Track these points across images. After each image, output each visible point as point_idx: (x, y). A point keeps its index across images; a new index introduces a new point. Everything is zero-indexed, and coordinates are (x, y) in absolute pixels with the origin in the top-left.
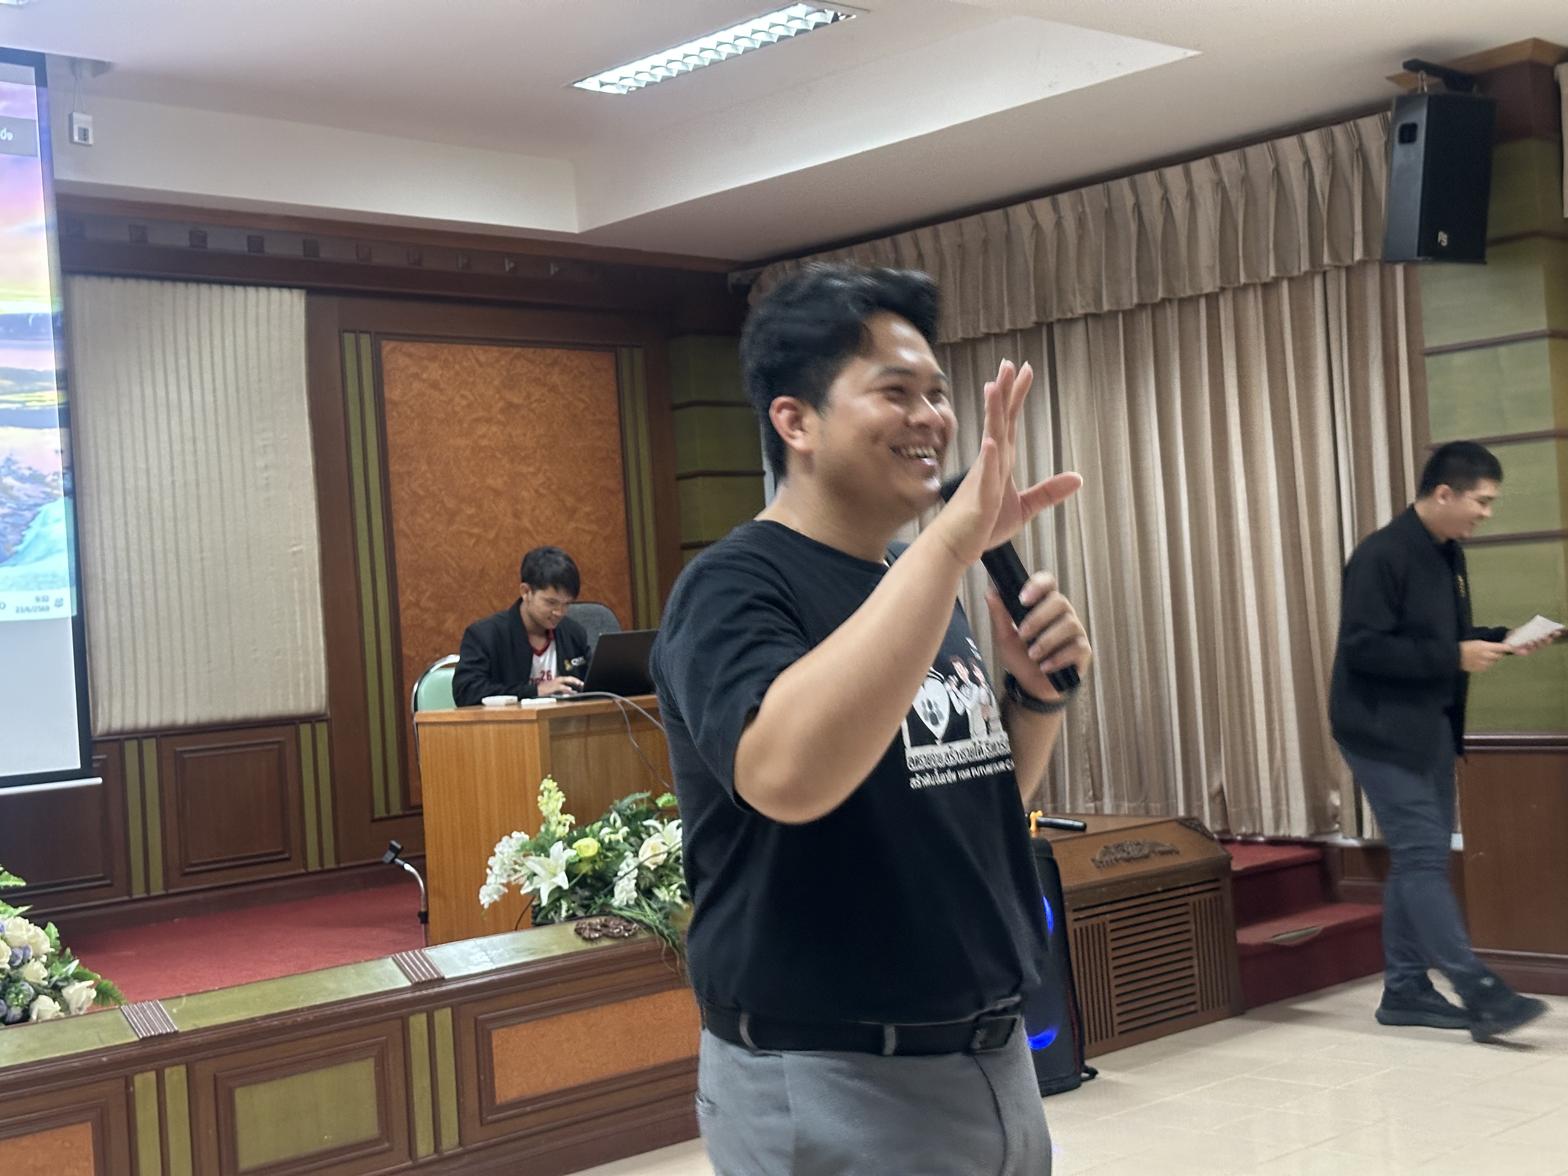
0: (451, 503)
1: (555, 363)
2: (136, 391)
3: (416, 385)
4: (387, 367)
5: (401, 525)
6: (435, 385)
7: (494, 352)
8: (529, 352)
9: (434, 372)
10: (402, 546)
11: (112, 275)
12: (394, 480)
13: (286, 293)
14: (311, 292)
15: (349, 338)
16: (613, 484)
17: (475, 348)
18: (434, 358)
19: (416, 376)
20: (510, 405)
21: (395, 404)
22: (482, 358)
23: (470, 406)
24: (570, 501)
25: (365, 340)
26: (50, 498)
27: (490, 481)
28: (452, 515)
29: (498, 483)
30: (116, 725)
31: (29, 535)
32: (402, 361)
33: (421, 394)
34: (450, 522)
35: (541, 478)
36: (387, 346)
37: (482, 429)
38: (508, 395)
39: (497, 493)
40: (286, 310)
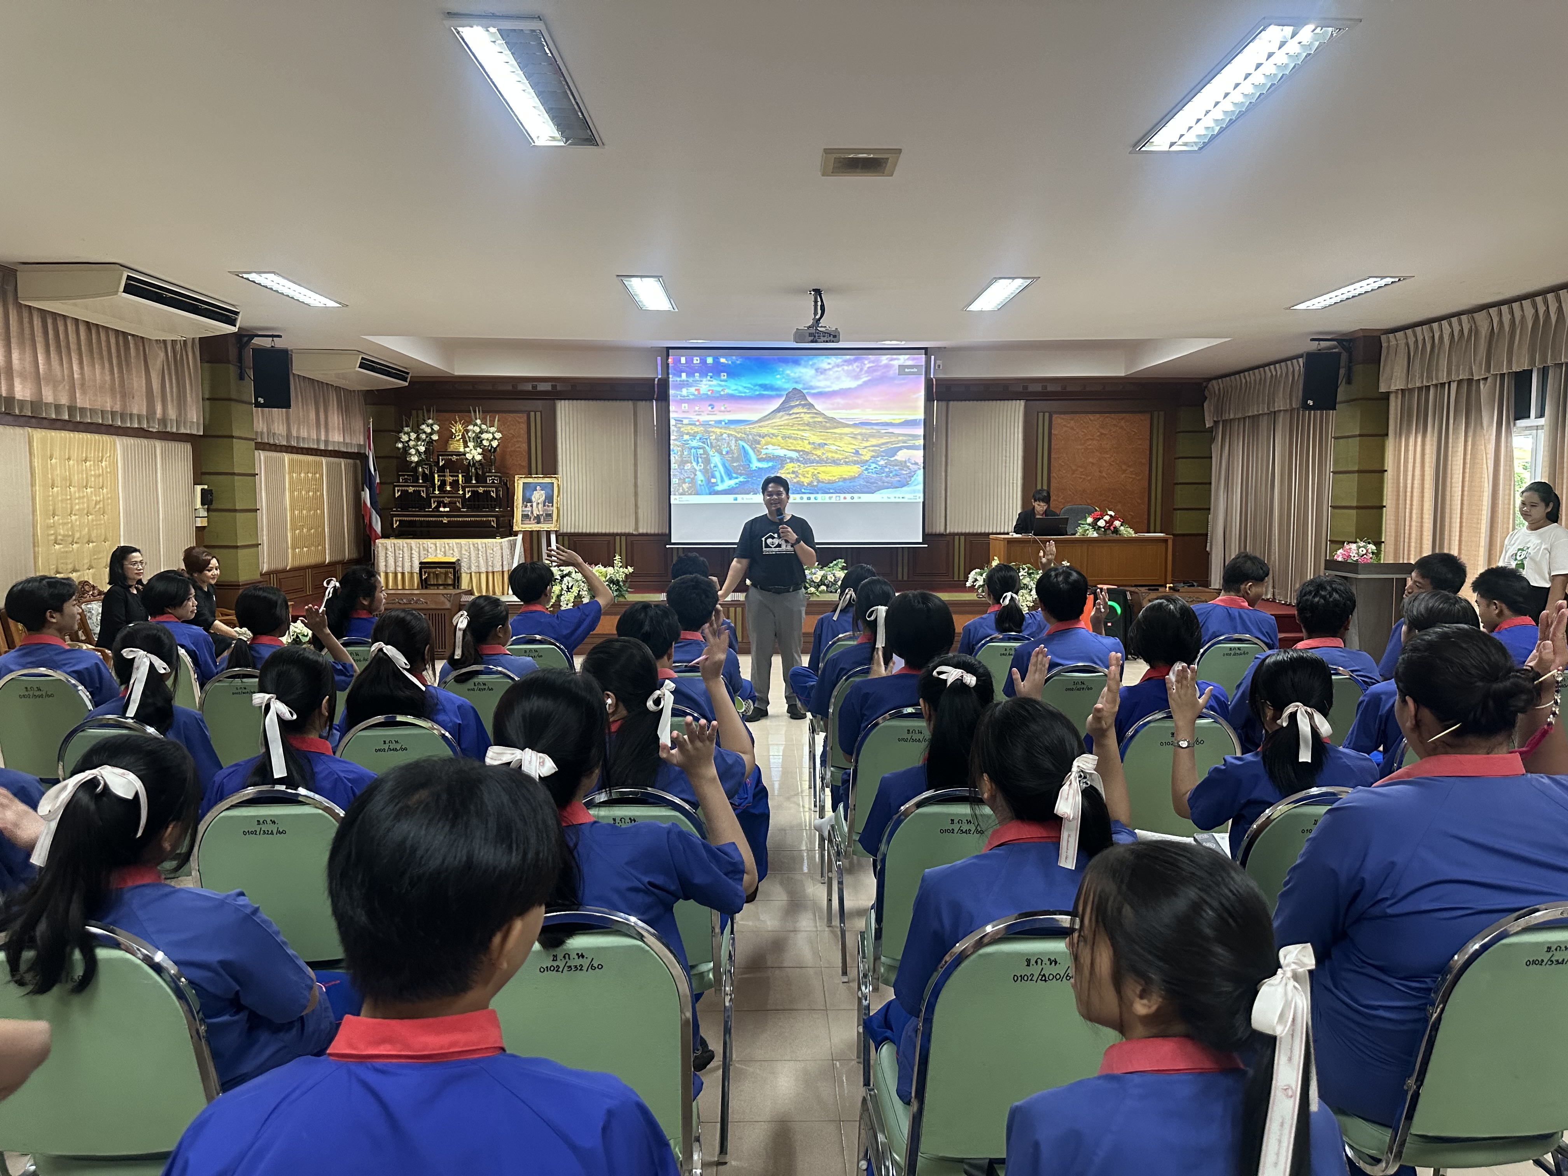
0: (1074, 468)
1: (1122, 419)
3: (1065, 429)
4: (1054, 423)
5: (1053, 474)
6: (1072, 428)
7: (1098, 415)
8: (1112, 415)
9: (1072, 423)
12: (1053, 458)
13: (1017, 402)
14: (1024, 401)
15: (1041, 415)
16: (1145, 461)
17: (1089, 416)
18: (1072, 419)
19: (1065, 426)
20: (1102, 434)
21: (1056, 435)
22: (1092, 418)
23: (1085, 434)
24: (1124, 467)
25: (1047, 415)
26: (919, 469)
27: (1090, 460)
28: (1074, 472)
29: (1094, 461)
31: (913, 479)
32: (1059, 421)
33: (1066, 431)
34: (1073, 474)
35: (1112, 459)
36: (1055, 416)
37: (1090, 442)
38: (1102, 431)
39: (1093, 464)
40: (1019, 407)
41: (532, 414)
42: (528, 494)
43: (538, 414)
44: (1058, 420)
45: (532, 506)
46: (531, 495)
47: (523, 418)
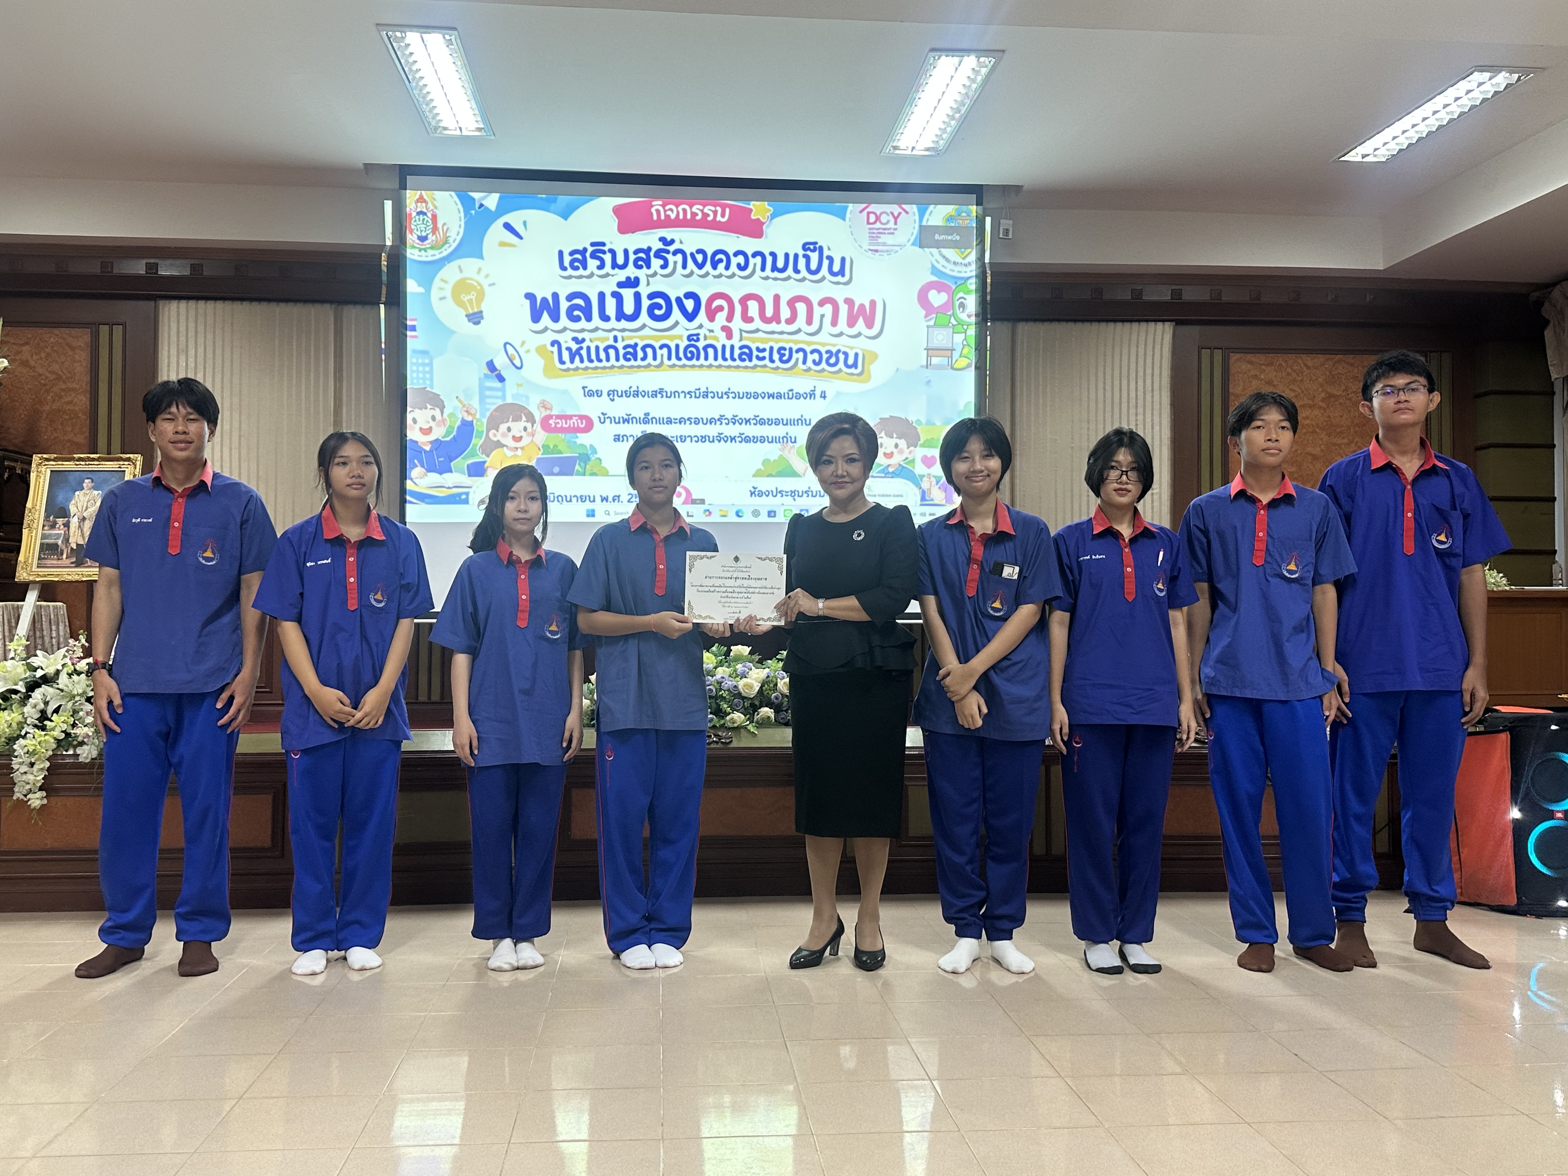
4: (1233, 367)
9: (1270, 373)
13: (1158, 326)
14: (1175, 323)
15: (1206, 353)
17: (1305, 356)
19: (1255, 376)
22: (1310, 363)
25: (1219, 354)
32: (1245, 366)
36: (1234, 357)
40: (1161, 335)
41: (104, 329)
42: (60, 498)
43: (118, 330)
44: (1241, 363)
45: (67, 525)
46: (69, 500)
47: (81, 338)
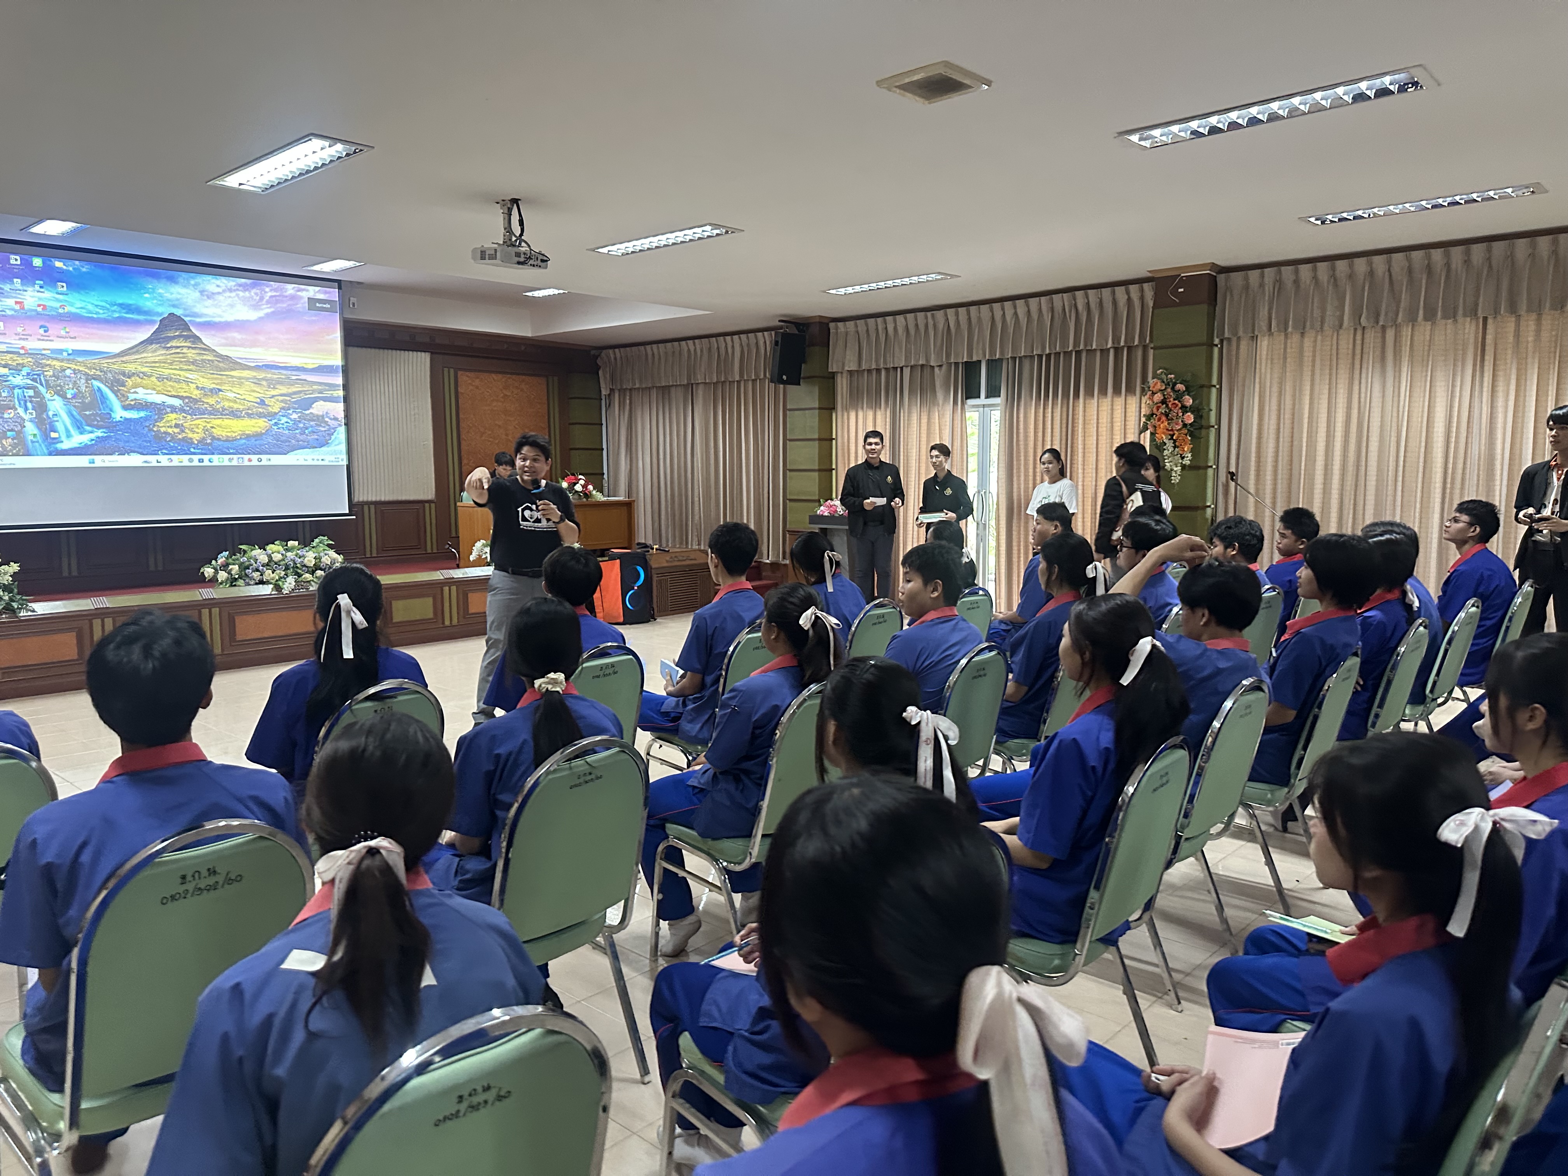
0: (482, 430)
1: (523, 381)
2: (369, 387)
3: (471, 387)
4: (459, 380)
5: (463, 436)
6: (477, 387)
7: (500, 376)
8: (514, 377)
10: (463, 443)
11: (362, 347)
12: (461, 421)
13: (423, 354)
14: (432, 353)
16: (545, 425)
17: (493, 375)
18: (477, 378)
20: (506, 395)
21: (462, 393)
22: (496, 378)
23: (490, 395)
26: (340, 425)
28: (483, 434)
29: (500, 423)
30: (361, 499)
31: (333, 437)
33: (472, 391)
34: (481, 436)
36: (460, 373)
37: (495, 404)
38: (504, 391)
39: (499, 426)
40: (423, 360)
44: (463, 377)
